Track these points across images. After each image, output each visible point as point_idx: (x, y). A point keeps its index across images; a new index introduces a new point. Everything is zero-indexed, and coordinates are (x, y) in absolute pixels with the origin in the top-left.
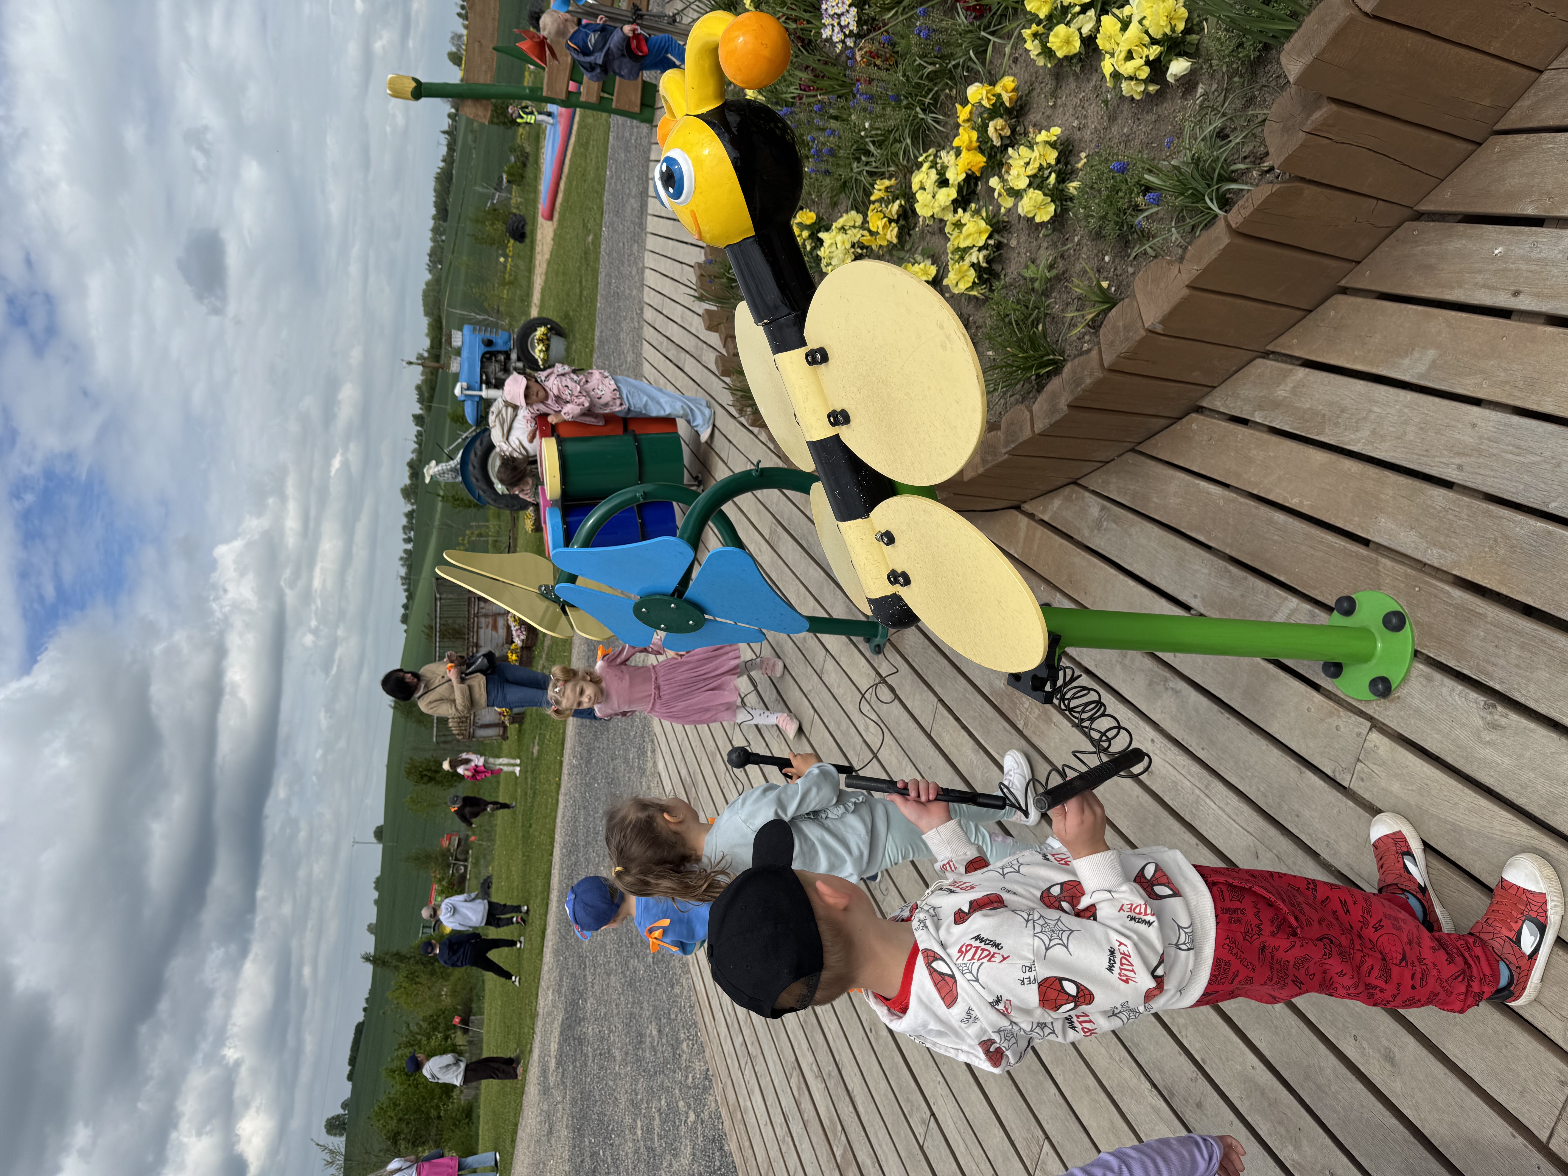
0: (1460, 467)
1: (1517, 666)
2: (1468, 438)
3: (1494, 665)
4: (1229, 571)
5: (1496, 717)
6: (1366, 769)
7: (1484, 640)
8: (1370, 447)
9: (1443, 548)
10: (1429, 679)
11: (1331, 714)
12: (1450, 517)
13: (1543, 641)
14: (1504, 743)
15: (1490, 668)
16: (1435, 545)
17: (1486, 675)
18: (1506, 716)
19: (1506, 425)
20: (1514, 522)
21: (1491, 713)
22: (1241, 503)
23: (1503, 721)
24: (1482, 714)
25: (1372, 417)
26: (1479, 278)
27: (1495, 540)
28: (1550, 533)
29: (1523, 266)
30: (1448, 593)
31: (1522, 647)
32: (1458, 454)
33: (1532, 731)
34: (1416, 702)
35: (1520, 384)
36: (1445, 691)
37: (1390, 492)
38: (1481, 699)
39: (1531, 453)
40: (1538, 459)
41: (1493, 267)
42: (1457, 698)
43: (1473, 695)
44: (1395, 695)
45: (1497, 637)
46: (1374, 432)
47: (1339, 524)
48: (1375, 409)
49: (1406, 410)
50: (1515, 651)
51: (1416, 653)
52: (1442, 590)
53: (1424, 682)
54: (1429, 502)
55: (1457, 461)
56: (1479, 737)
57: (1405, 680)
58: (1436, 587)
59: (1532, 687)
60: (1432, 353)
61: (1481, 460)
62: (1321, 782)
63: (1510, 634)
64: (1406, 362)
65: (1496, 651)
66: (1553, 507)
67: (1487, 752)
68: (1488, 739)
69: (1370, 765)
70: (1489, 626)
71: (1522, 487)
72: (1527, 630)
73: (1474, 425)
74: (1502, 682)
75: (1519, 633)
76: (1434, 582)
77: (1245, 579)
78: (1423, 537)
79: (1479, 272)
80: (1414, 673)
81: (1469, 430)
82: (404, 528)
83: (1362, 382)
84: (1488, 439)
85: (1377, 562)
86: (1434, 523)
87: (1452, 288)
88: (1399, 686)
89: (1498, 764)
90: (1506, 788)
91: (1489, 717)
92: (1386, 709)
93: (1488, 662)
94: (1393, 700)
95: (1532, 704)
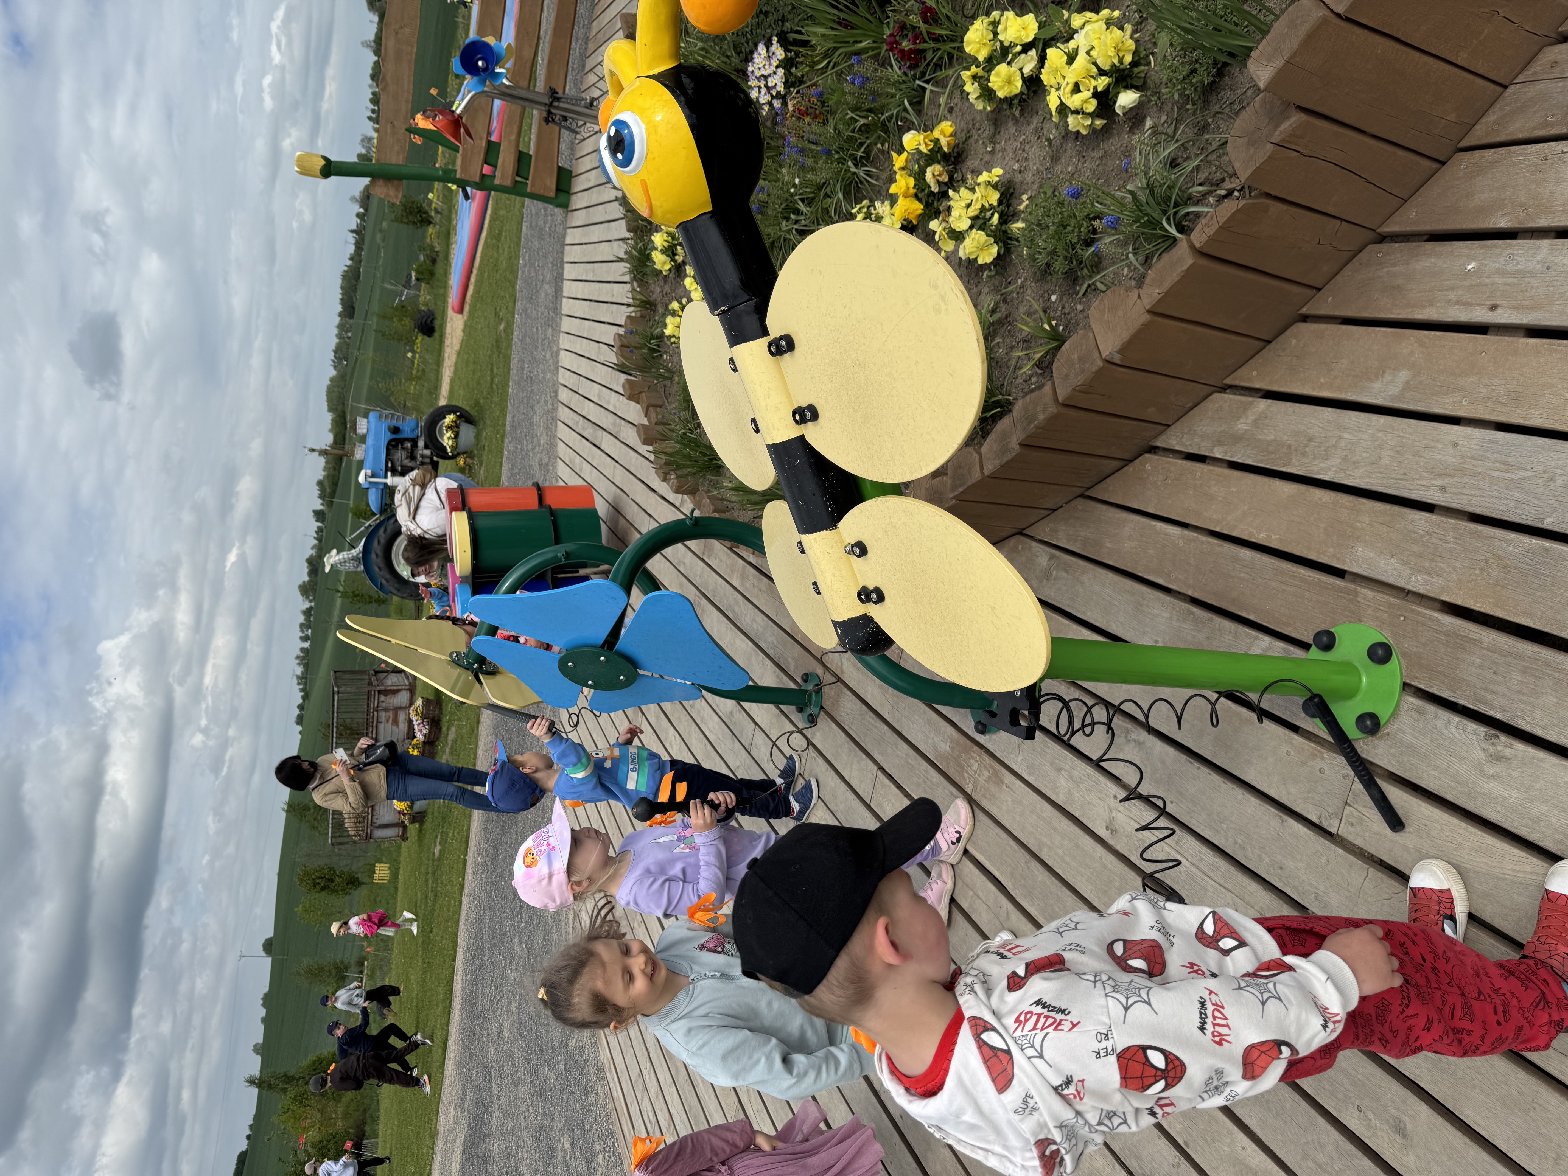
0: (1443, 489)
1: (1520, 692)
2: (1451, 459)
3: (1494, 693)
4: (1193, 613)
5: (1499, 748)
6: (1356, 813)
7: (1480, 667)
8: (1342, 475)
9: (1429, 574)
10: (1421, 712)
11: (1313, 756)
12: (1434, 540)
13: (1547, 664)
14: (1510, 775)
15: (1489, 696)
16: (1419, 571)
17: (1485, 703)
18: (1511, 746)
19: (1490, 441)
20: (1506, 541)
21: (1493, 744)
22: (1202, 542)
23: (1508, 752)
24: (1484, 746)
25: (1343, 443)
26: (1452, 296)
27: (1487, 562)
28: (1547, 550)
29: (1499, 280)
30: (1437, 620)
31: (1524, 672)
32: (1440, 475)
33: (1541, 760)
34: (1408, 738)
35: (1504, 399)
36: (1439, 724)
37: (1367, 520)
38: (1482, 730)
39: (1520, 468)
40: (1529, 474)
41: (1467, 283)
42: (1453, 730)
43: (1472, 726)
44: (1383, 731)
45: (1495, 663)
46: (1345, 459)
47: (1313, 556)
48: (1346, 435)
49: (1380, 434)
50: (1516, 676)
51: (1406, 686)
52: (1430, 618)
53: (1416, 716)
54: (1410, 527)
55: (1439, 482)
56: (1482, 771)
57: (1394, 715)
58: (1424, 615)
59: (1538, 714)
60: (1404, 375)
61: (1465, 480)
62: (1306, 830)
63: (1509, 659)
64: (1377, 385)
65: (1495, 677)
66: (1549, 523)
67: (1492, 787)
68: (1492, 772)
69: (1360, 808)
70: (1485, 652)
71: (1512, 504)
72: (1529, 654)
73: (1455, 445)
74: (1503, 711)
75: (1520, 657)
76: (1420, 609)
77: (1211, 620)
78: (1405, 563)
79: (1452, 289)
80: (1404, 707)
81: (1451, 450)
82: (302, 626)
83: (1329, 409)
84: (1473, 458)
85: (1356, 593)
86: (1416, 548)
87: (1424, 307)
88: (1388, 721)
89: (1505, 798)
90: (1516, 824)
91: (1491, 749)
92: (1374, 747)
93: (1486, 690)
94: (1382, 737)
95: (1539, 732)
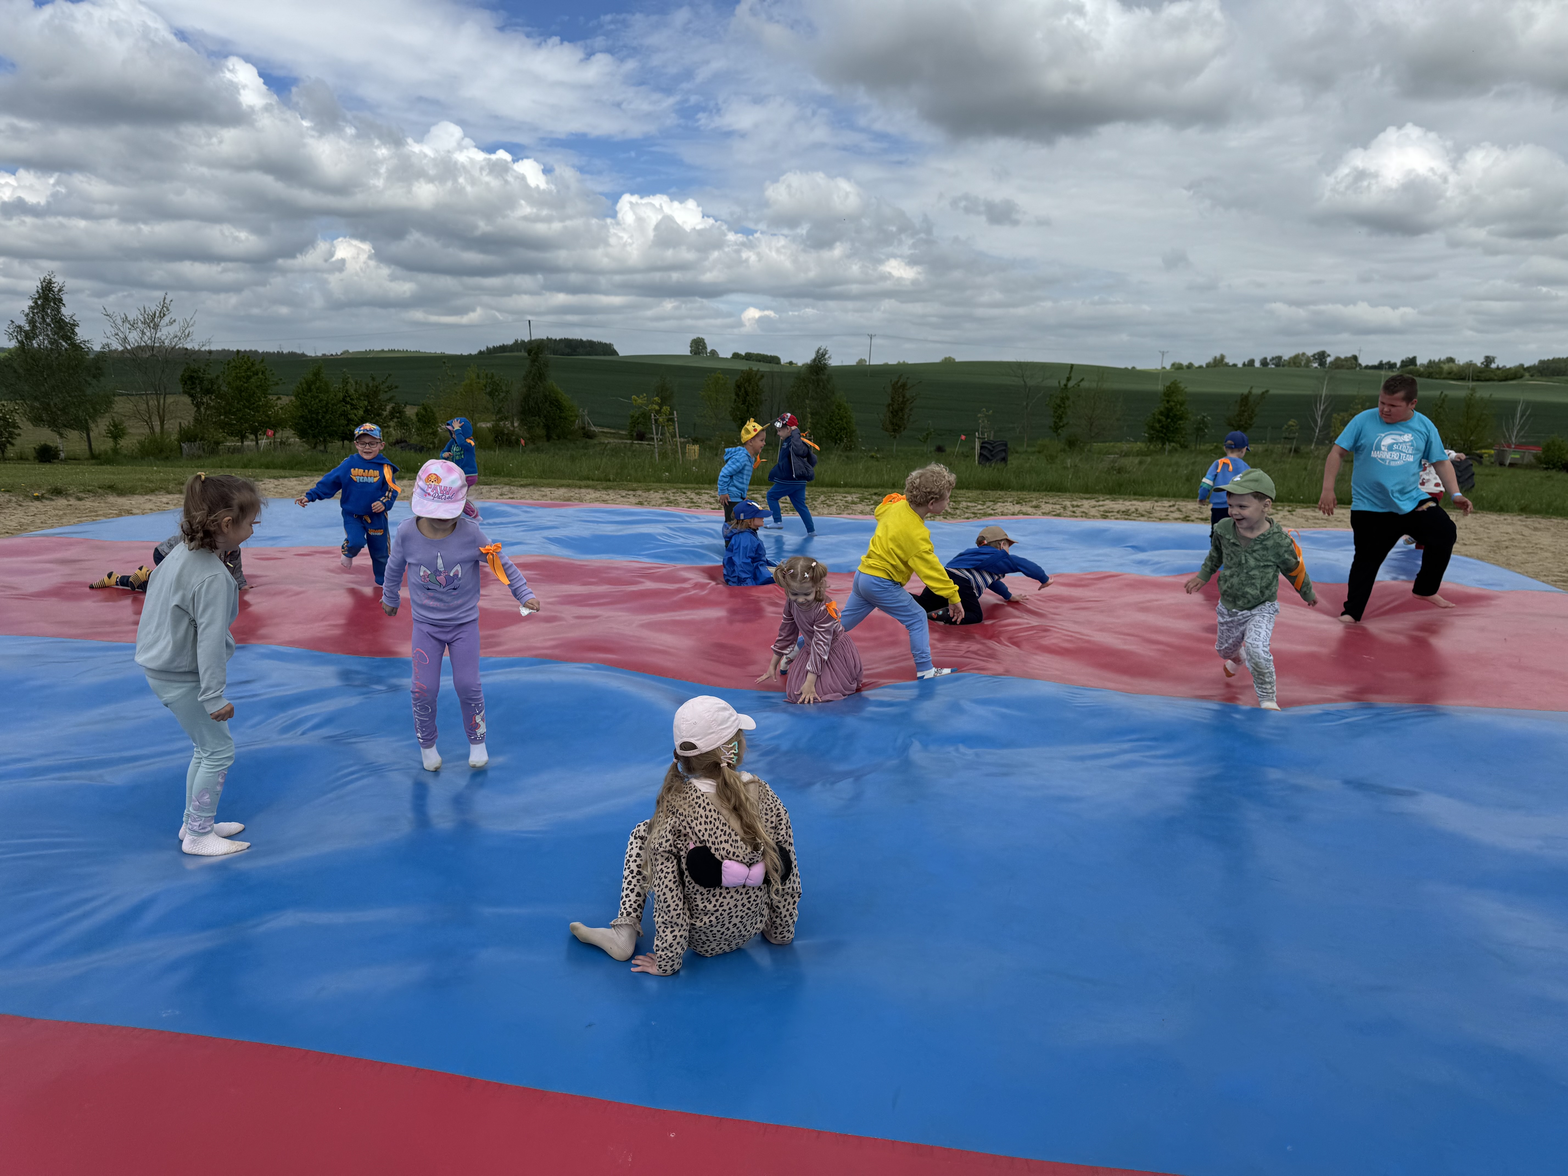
82: (1280, 358)
